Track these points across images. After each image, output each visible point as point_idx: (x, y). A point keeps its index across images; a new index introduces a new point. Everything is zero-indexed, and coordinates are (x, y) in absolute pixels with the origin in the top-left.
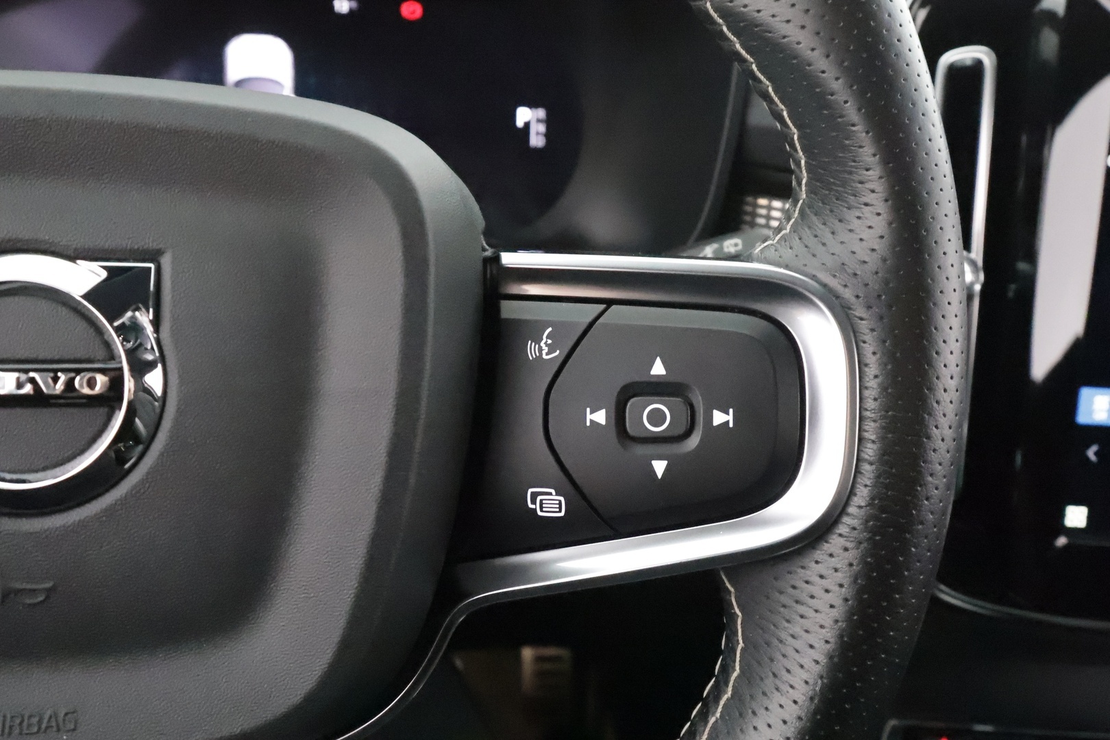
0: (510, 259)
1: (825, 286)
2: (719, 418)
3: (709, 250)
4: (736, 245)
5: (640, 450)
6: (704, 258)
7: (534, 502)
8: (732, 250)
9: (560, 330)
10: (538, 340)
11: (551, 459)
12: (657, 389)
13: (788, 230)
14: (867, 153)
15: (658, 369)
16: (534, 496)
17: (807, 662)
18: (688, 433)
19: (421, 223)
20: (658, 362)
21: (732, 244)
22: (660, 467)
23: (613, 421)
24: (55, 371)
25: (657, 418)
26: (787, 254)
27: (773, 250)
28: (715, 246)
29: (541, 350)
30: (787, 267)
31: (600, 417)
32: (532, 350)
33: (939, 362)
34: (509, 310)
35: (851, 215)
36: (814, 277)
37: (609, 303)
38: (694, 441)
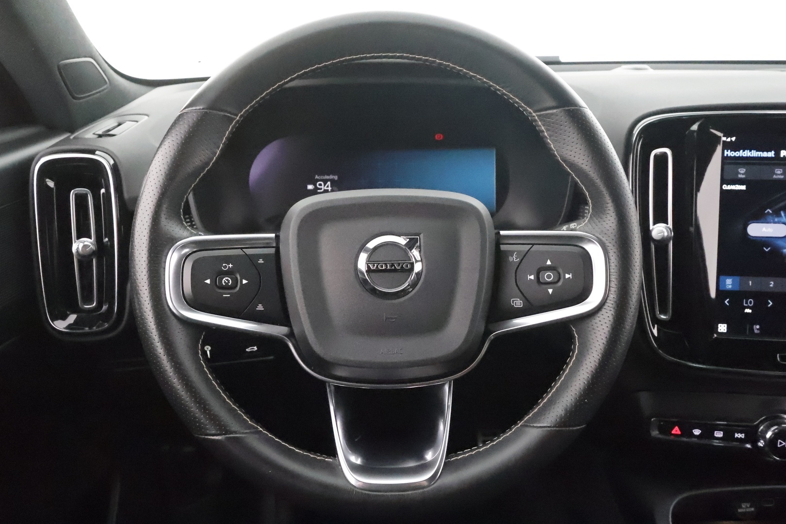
0: (502, 233)
1: (597, 237)
2: (567, 276)
3: (565, 228)
4: (575, 225)
5: (544, 286)
6: (563, 230)
7: (513, 303)
8: (573, 227)
9: (519, 252)
10: (512, 256)
11: (518, 291)
12: (549, 268)
13: (587, 221)
14: (608, 199)
15: (549, 263)
16: (513, 301)
17: (595, 356)
18: (559, 281)
19: (484, 223)
20: (549, 261)
21: (573, 225)
22: (550, 291)
23: (536, 278)
24: (399, 263)
25: (549, 277)
26: (587, 229)
27: (582, 227)
28: (567, 226)
29: (513, 259)
30: (586, 232)
31: (532, 277)
32: (511, 259)
33: (634, 261)
34: (503, 247)
35: (604, 217)
36: (594, 235)
37: (533, 244)
38: (560, 284)
